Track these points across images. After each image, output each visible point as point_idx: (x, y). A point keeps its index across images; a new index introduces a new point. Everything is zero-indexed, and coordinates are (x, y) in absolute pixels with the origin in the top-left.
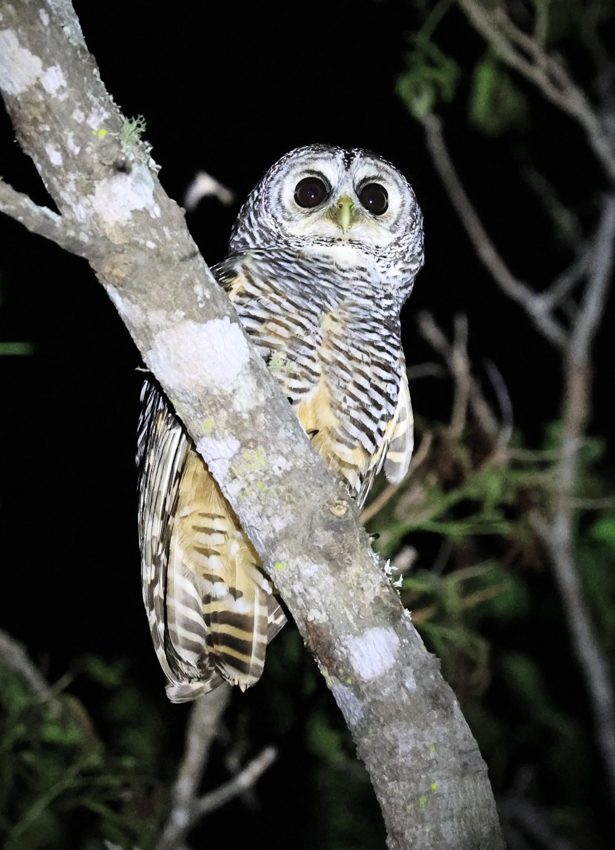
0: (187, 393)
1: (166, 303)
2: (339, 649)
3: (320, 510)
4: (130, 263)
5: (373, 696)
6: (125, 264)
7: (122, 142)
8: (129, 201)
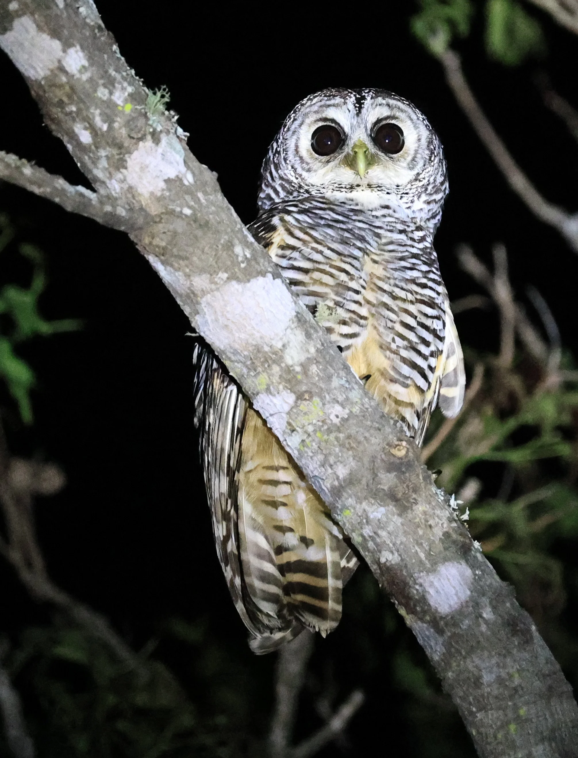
0: (239, 353)
1: (208, 267)
2: (414, 588)
3: (381, 453)
4: (169, 231)
5: (453, 630)
6: (164, 233)
7: (148, 114)
8: (161, 171)
